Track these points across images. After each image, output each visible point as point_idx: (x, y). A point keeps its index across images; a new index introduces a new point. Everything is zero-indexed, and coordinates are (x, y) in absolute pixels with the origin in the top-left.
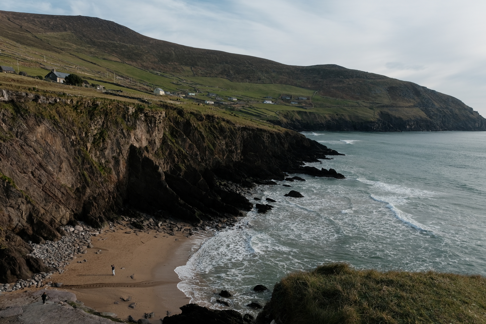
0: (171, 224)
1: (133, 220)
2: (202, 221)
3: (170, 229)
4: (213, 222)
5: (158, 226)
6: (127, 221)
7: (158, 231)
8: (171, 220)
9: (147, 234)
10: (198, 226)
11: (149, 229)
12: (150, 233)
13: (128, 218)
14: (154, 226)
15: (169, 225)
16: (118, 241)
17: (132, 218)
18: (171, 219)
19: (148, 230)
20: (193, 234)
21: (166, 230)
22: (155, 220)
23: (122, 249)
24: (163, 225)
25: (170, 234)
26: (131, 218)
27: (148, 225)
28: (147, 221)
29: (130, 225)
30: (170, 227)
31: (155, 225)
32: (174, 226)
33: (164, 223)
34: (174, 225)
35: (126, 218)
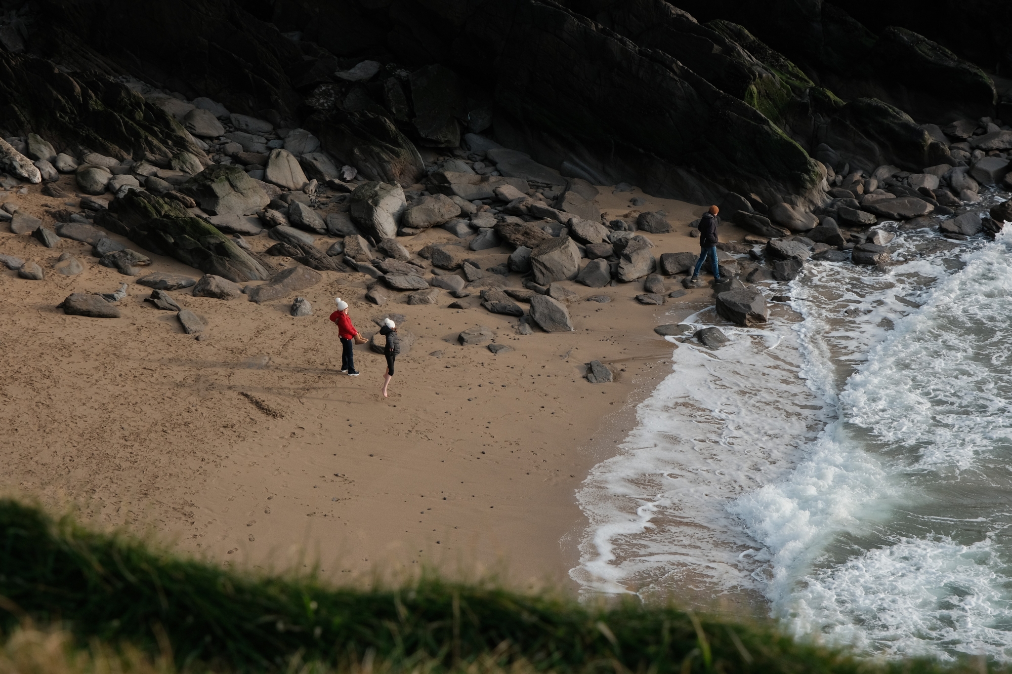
0: (497, 201)
1: (102, 177)
2: (822, 168)
3: (498, 257)
4: (946, 182)
5: (370, 231)
6: (46, 188)
7: (389, 286)
8: (489, 162)
9: (285, 323)
10: (785, 226)
11: (287, 263)
12: (307, 307)
13: (46, 151)
14: (328, 232)
15: (486, 220)
16: (13, 390)
17: (94, 157)
18: (494, 152)
19: (278, 277)
20: (756, 308)
21: (459, 268)
22: (323, 164)
23: (81, 473)
24: (417, 216)
25: (518, 314)
26: (79, 158)
27: (265, 222)
28: (247, 181)
29: (86, 230)
30: (501, 240)
31: (340, 222)
32: (535, 226)
33: (430, 202)
34: (534, 214)
35: (35, 158)
